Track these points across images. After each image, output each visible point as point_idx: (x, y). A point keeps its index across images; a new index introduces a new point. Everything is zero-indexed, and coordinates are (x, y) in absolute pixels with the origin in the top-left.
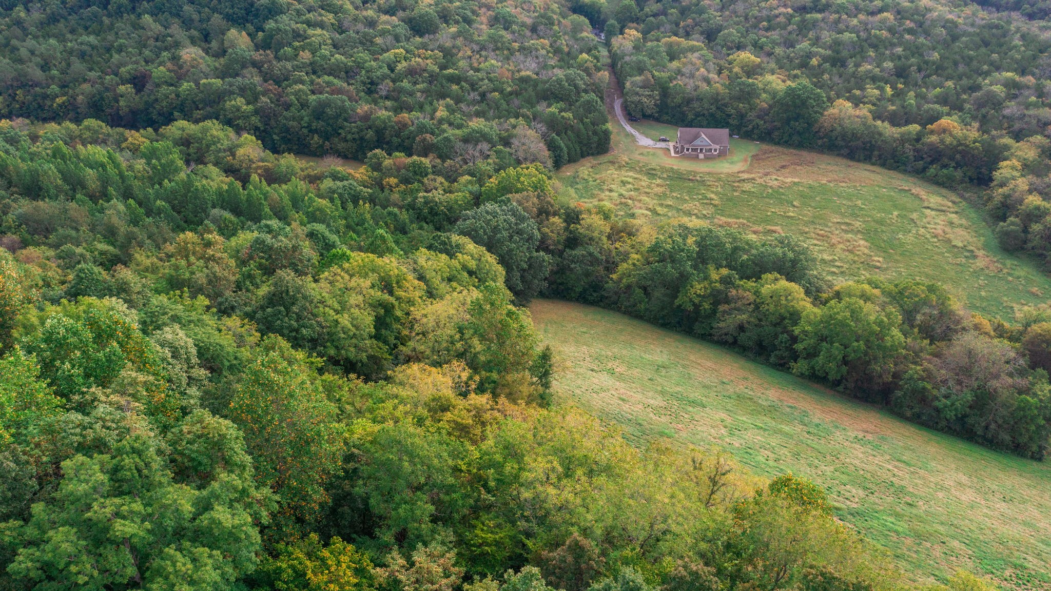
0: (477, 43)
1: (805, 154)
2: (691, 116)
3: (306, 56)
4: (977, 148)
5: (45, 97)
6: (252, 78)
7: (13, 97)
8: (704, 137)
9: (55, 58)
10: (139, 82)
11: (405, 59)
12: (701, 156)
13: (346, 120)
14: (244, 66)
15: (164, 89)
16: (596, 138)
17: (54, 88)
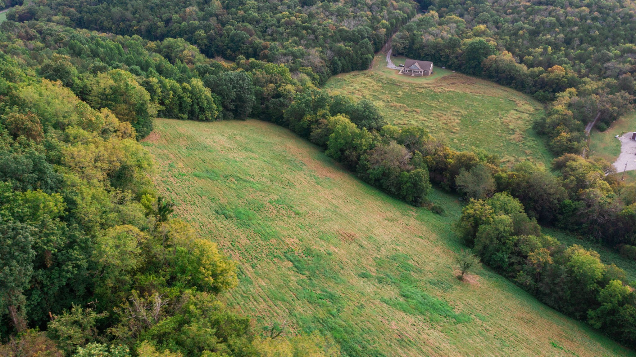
0: (329, 12)
1: (474, 79)
2: (423, 55)
3: (241, 13)
4: (565, 81)
5: (130, 26)
6: (213, 22)
7: (118, 25)
8: (417, 65)
9: (140, 9)
10: (168, 21)
11: (288, 17)
12: (413, 75)
13: (243, 43)
14: (211, 16)
15: (176, 25)
16: (361, 61)
17: (135, 22)
